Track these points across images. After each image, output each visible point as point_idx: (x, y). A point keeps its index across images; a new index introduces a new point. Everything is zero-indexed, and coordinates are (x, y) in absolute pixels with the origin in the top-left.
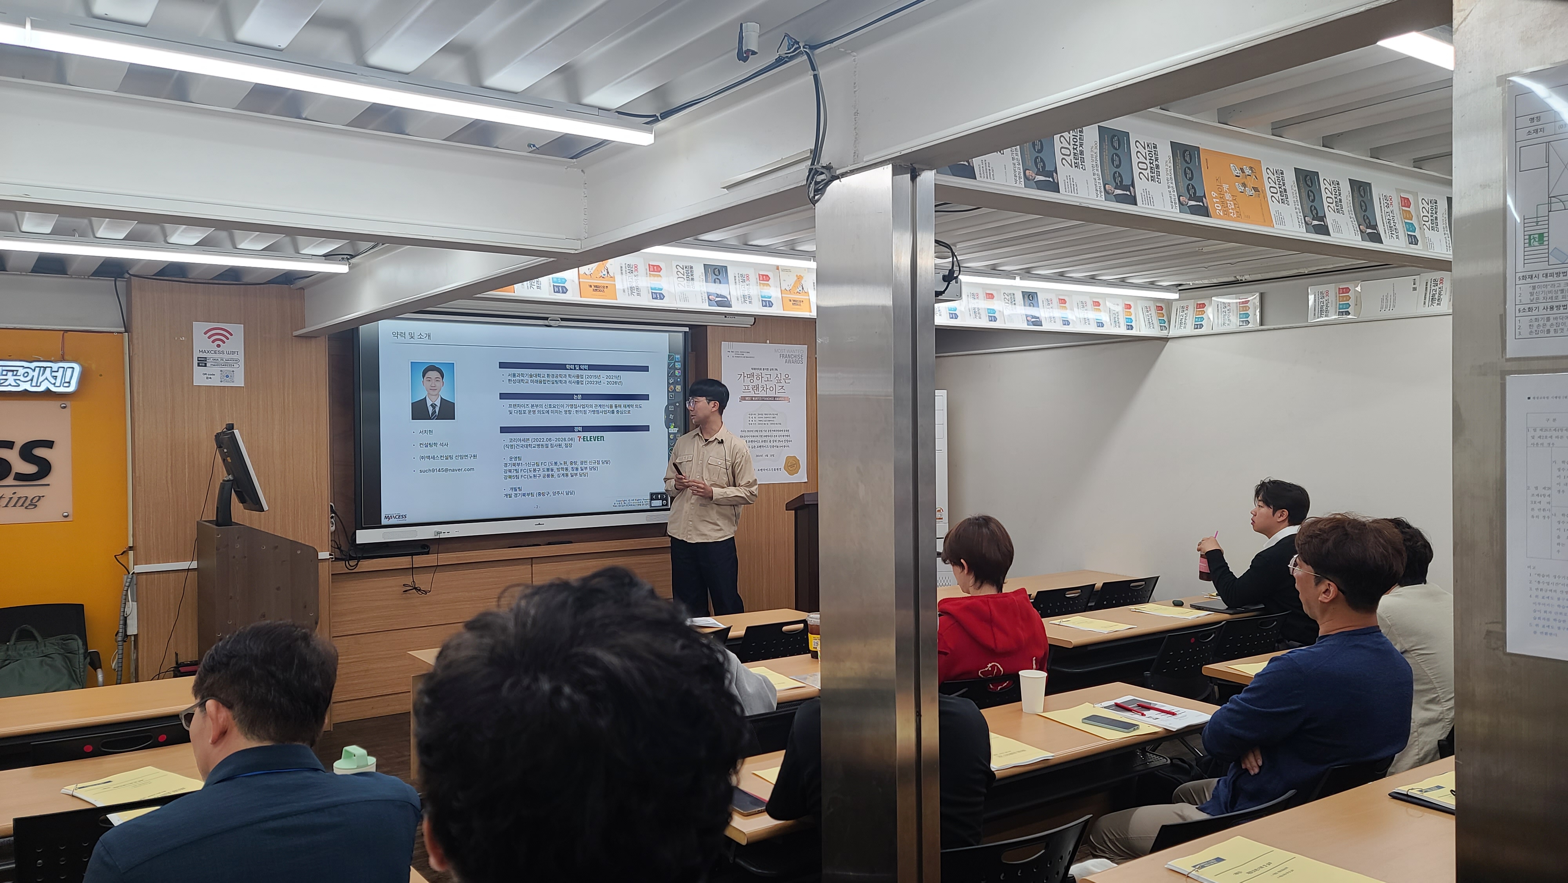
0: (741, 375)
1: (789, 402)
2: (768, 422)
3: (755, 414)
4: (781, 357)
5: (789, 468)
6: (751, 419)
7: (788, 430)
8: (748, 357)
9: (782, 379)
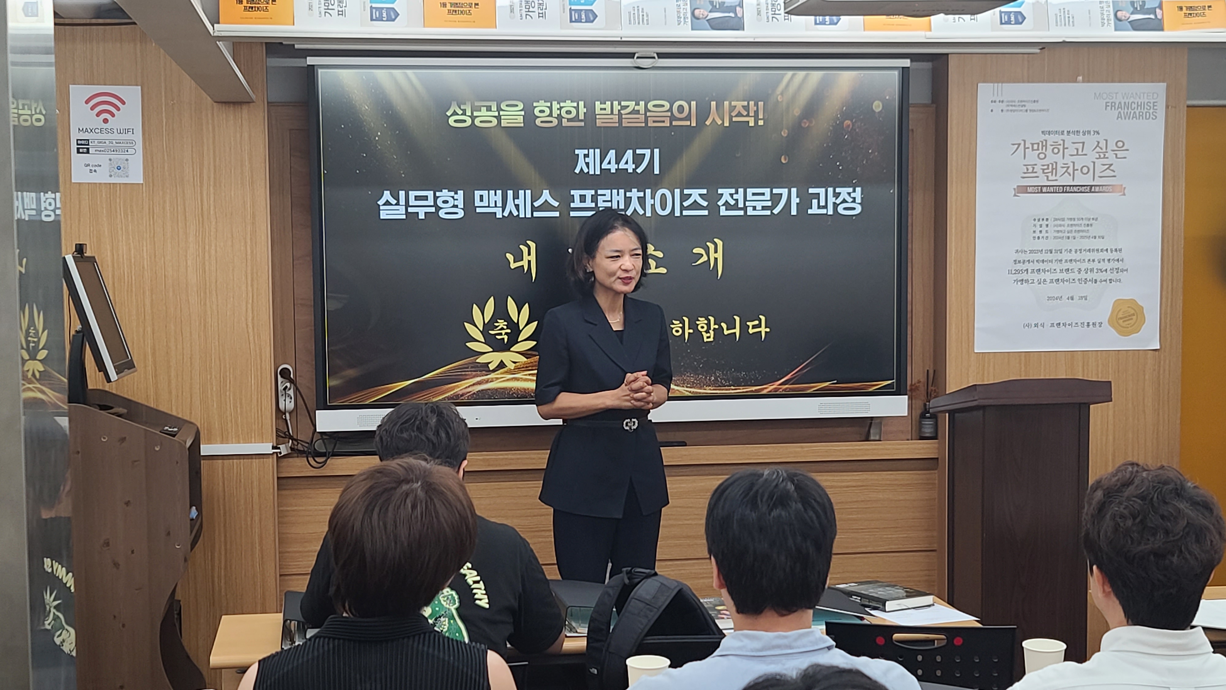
0: (1019, 144)
1: (1124, 195)
2: (1076, 235)
3: (1047, 219)
4: (1109, 108)
5: (1121, 321)
6: (1038, 229)
7: (1120, 250)
8: (1034, 111)
9: (1109, 149)
